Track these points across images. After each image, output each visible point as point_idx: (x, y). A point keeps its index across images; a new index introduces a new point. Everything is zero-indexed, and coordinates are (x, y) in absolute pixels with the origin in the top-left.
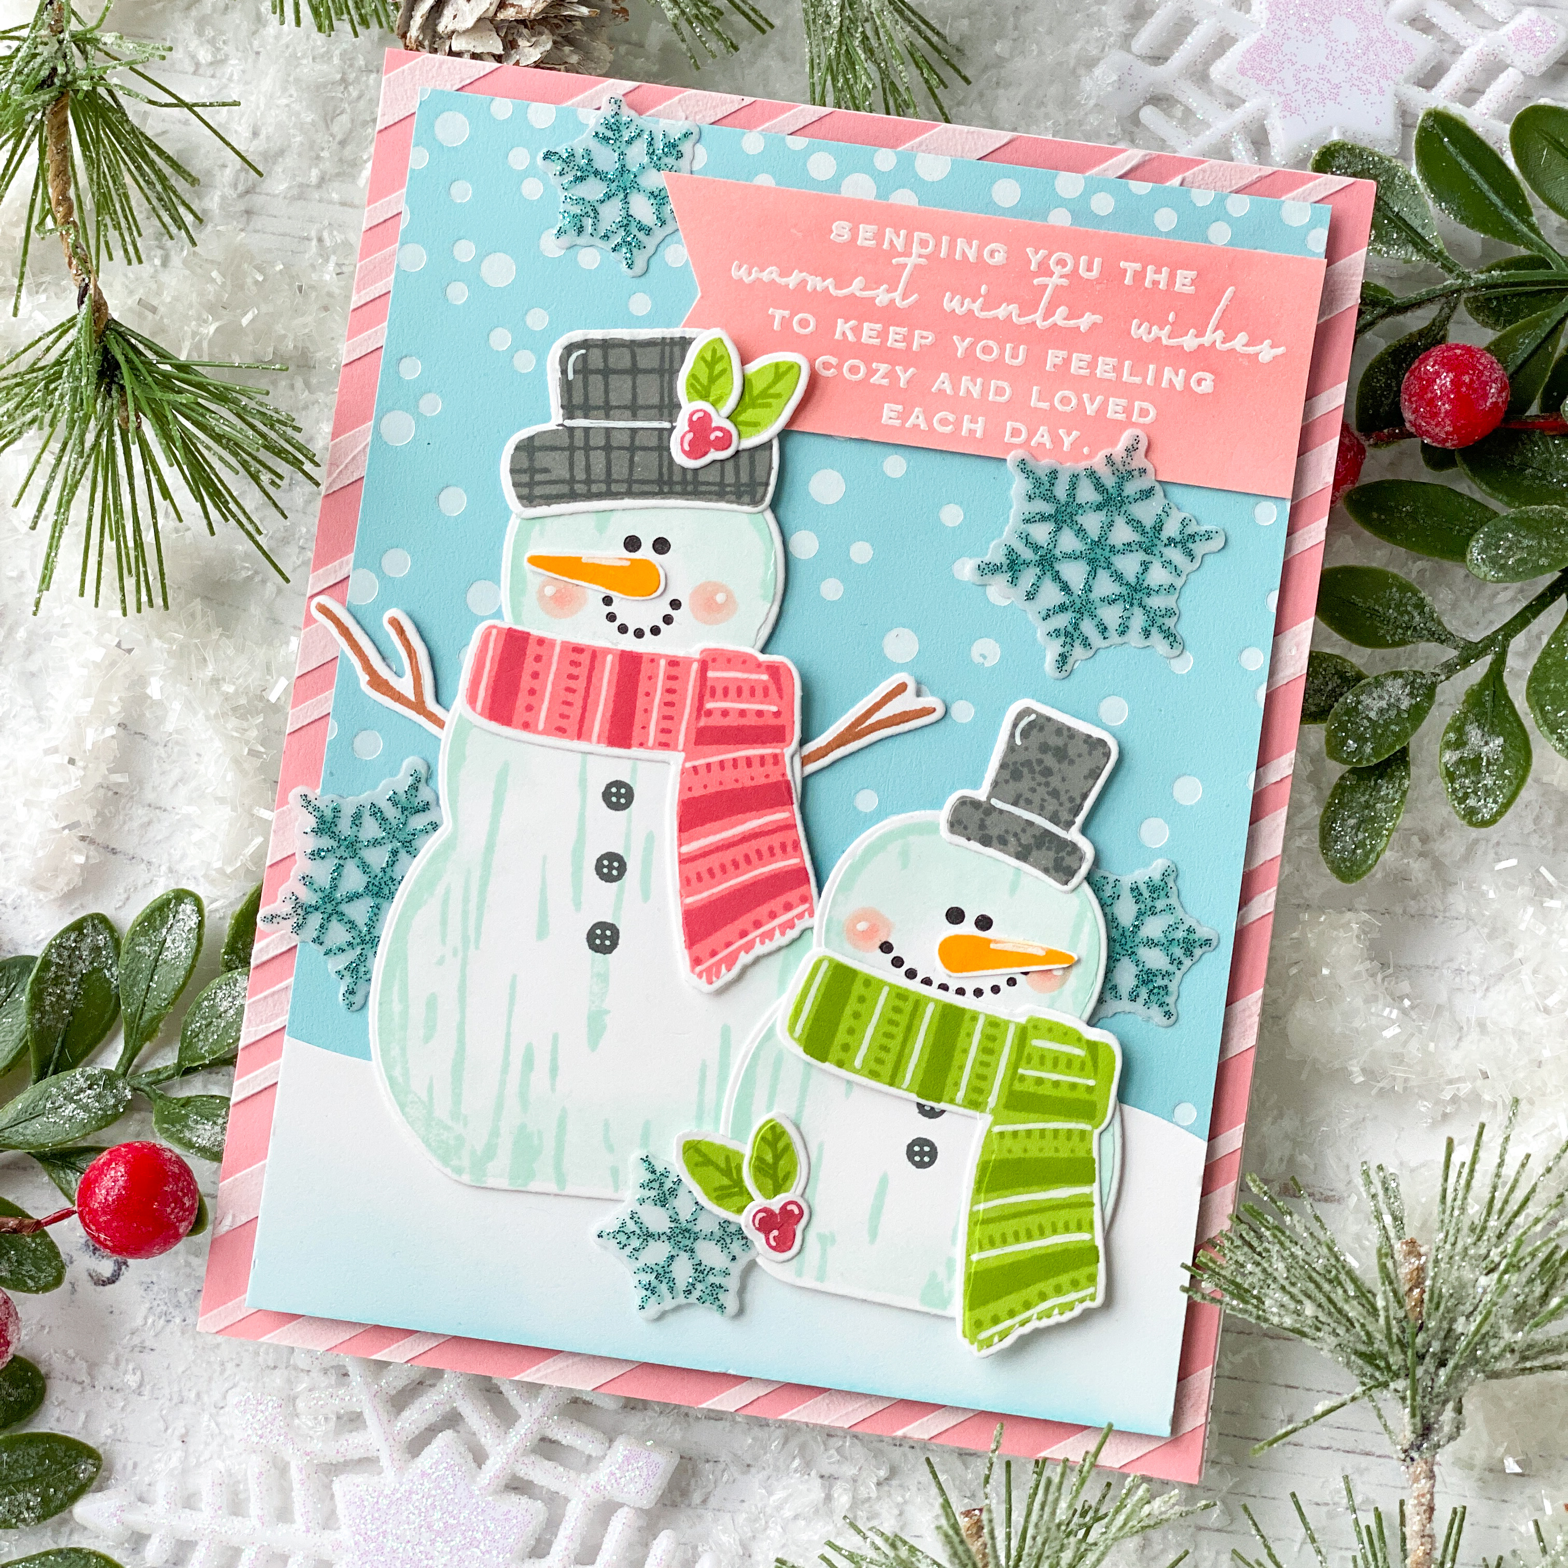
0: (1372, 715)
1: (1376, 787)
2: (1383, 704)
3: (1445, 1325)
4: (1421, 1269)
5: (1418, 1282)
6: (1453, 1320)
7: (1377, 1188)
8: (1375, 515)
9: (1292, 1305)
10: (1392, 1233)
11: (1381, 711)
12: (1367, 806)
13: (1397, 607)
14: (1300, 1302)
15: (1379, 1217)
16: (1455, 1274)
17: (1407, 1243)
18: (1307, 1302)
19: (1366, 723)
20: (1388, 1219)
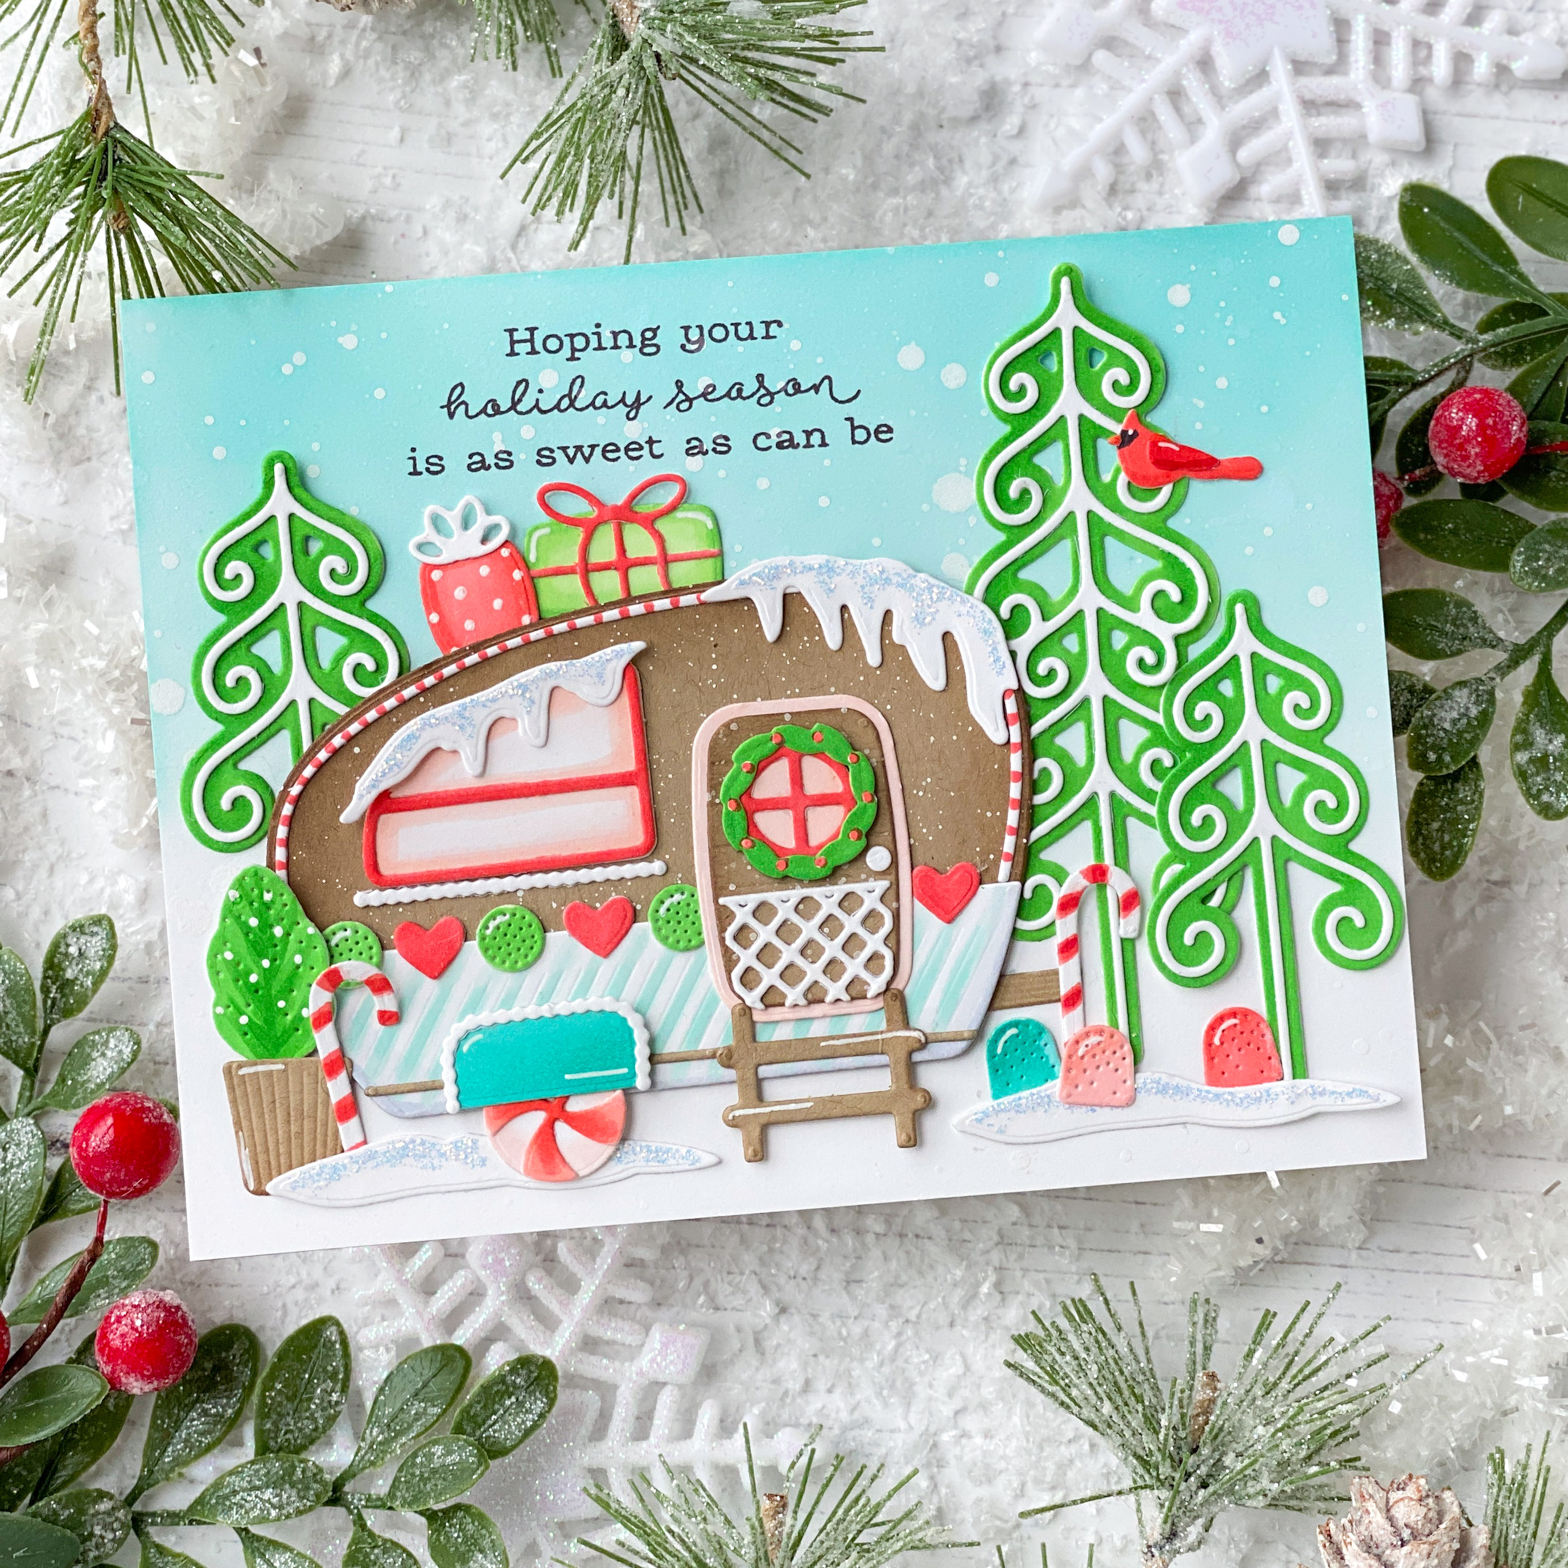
0: (1447, 726)
1: (1454, 791)
2: (1455, 715)
3: (1217, 1456)
4: (1212, 1401)
5: (1207, 1411)
6: (1224, 1454)
7: (1200, 1318)
8: (1422, 536)
9: (1093, 1399)
10: (1199, 1359)
11: (1454, 722)
12: (1447, 809)
13: (1454, 624)
14: (1101, 1399)
15: (1192, 1344)
16: (1238, 1415)
17: (1208, 1376)
18: (1107, 1402)
19: (1442, 734)
20: (1199, 1348)
